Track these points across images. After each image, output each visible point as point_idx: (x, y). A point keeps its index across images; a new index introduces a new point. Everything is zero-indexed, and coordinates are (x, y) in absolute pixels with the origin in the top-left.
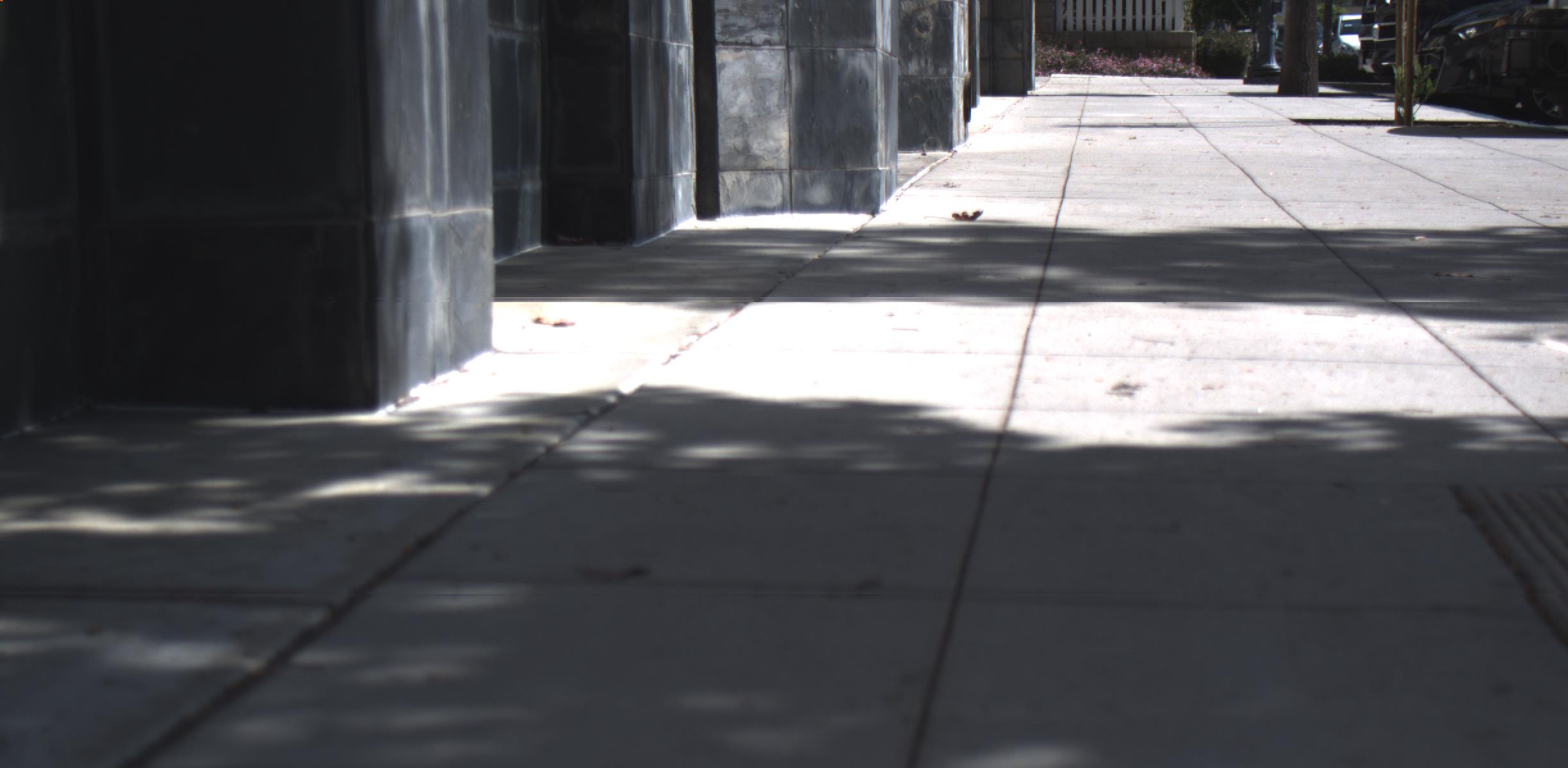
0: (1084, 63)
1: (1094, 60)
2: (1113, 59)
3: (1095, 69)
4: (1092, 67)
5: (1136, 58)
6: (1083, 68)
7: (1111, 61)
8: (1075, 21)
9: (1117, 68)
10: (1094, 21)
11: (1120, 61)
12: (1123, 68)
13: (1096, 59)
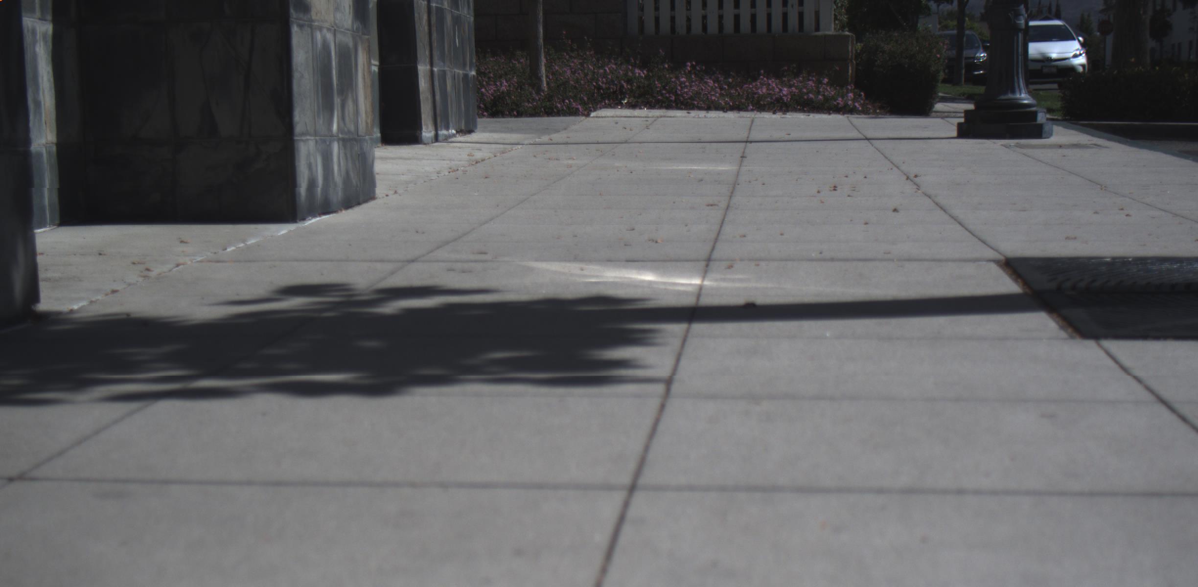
0: (663, 89)
1: (681, 83)
2: (716, 81)
4: (677, 95)
5: (755, 79)
6: (660, 98)
7: (711, 83)
9: (721, 95)
10: (689, 20)
11: (729, 85)
12: (731, 96)
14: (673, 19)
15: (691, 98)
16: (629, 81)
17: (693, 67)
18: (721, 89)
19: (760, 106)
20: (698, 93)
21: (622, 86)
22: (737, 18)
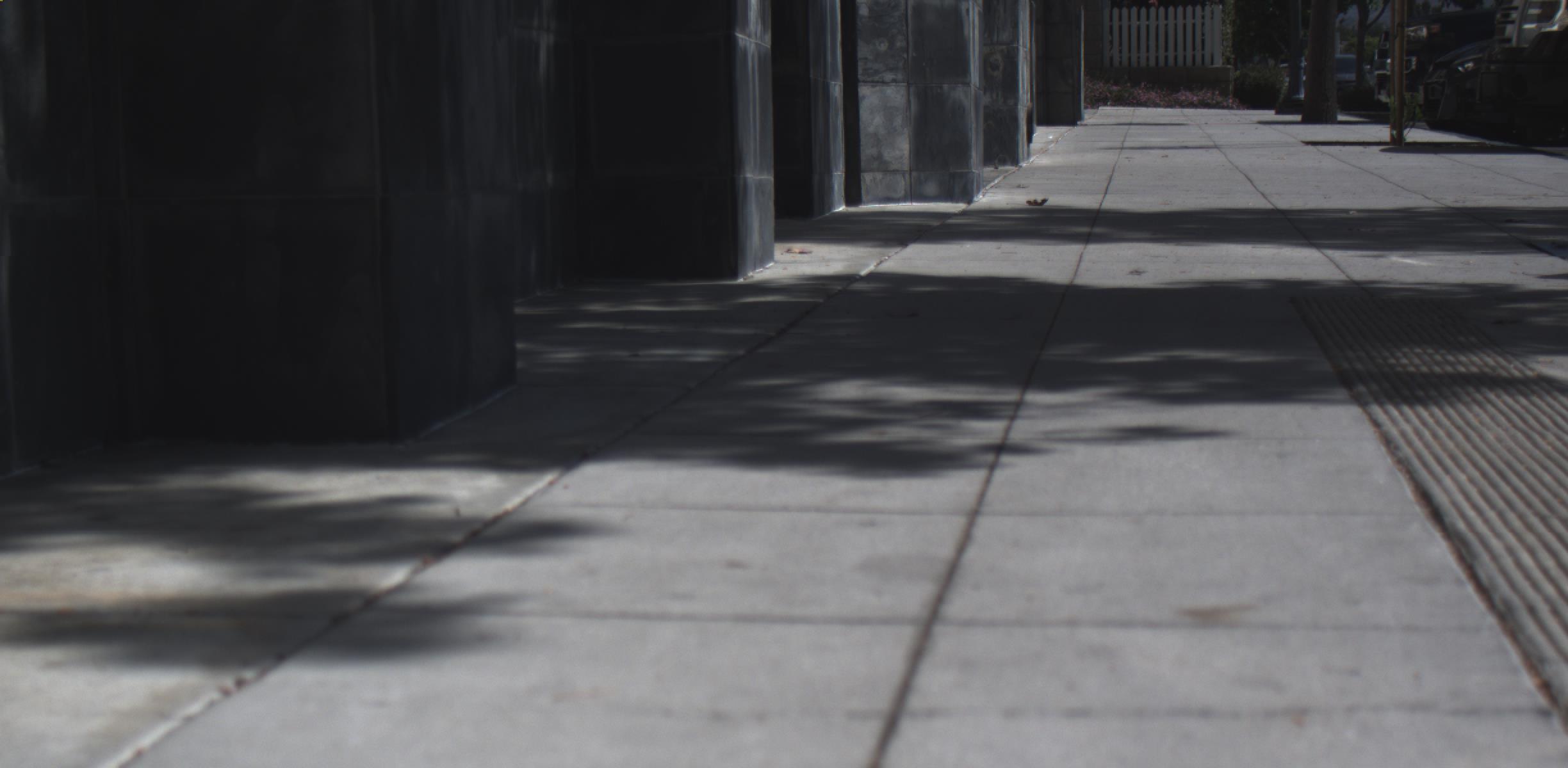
0: (1129, 96)
1: (1139, 94)
2: (1156, 93)
3: (1139, 102)
4: (1136, 100)
5: (1178, 91)
6: (1128, 101)
7: (1154, 94)
8: (1121, 57)
9: (1160, 100)
10: (1139, 58)
11: (1164, 95)
12: (1165, 101)
13: (1139, 92)
14: (1130, 58)
15: (1146, 102)
16: (1110, 93)
17: (1145, 85)
18: (1160, 97)
19: (1182, 105)
20: (1149, 99)
21: (1107, 96)
22: (1166, 57)
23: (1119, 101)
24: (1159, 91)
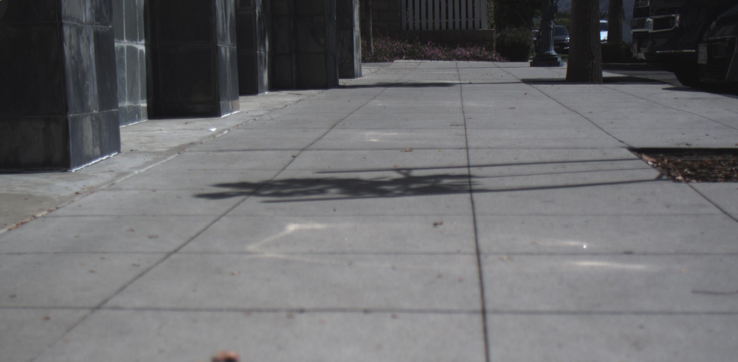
0: (419, 52)
1: (426, 50)
2: (440, 49)
3: (427, 56)
4: (425, 55)
5: (455, 48)
6: (418, 56)
7: (438, 50)
8: (414, 23)
9: (442, 55)
10: (427, 24)
11: (445, 50)
12: (446, 55)
13: (427, 49)
14: (421, 24)
15: (431, 56)
16: (405, 49)
17: (431, 43)
18: (442, 52)
19: (458, 58)
20: (433, 54)
21: (402, 51)
22: (447, 23)
23: (412, 56)
24: (442, 48)
